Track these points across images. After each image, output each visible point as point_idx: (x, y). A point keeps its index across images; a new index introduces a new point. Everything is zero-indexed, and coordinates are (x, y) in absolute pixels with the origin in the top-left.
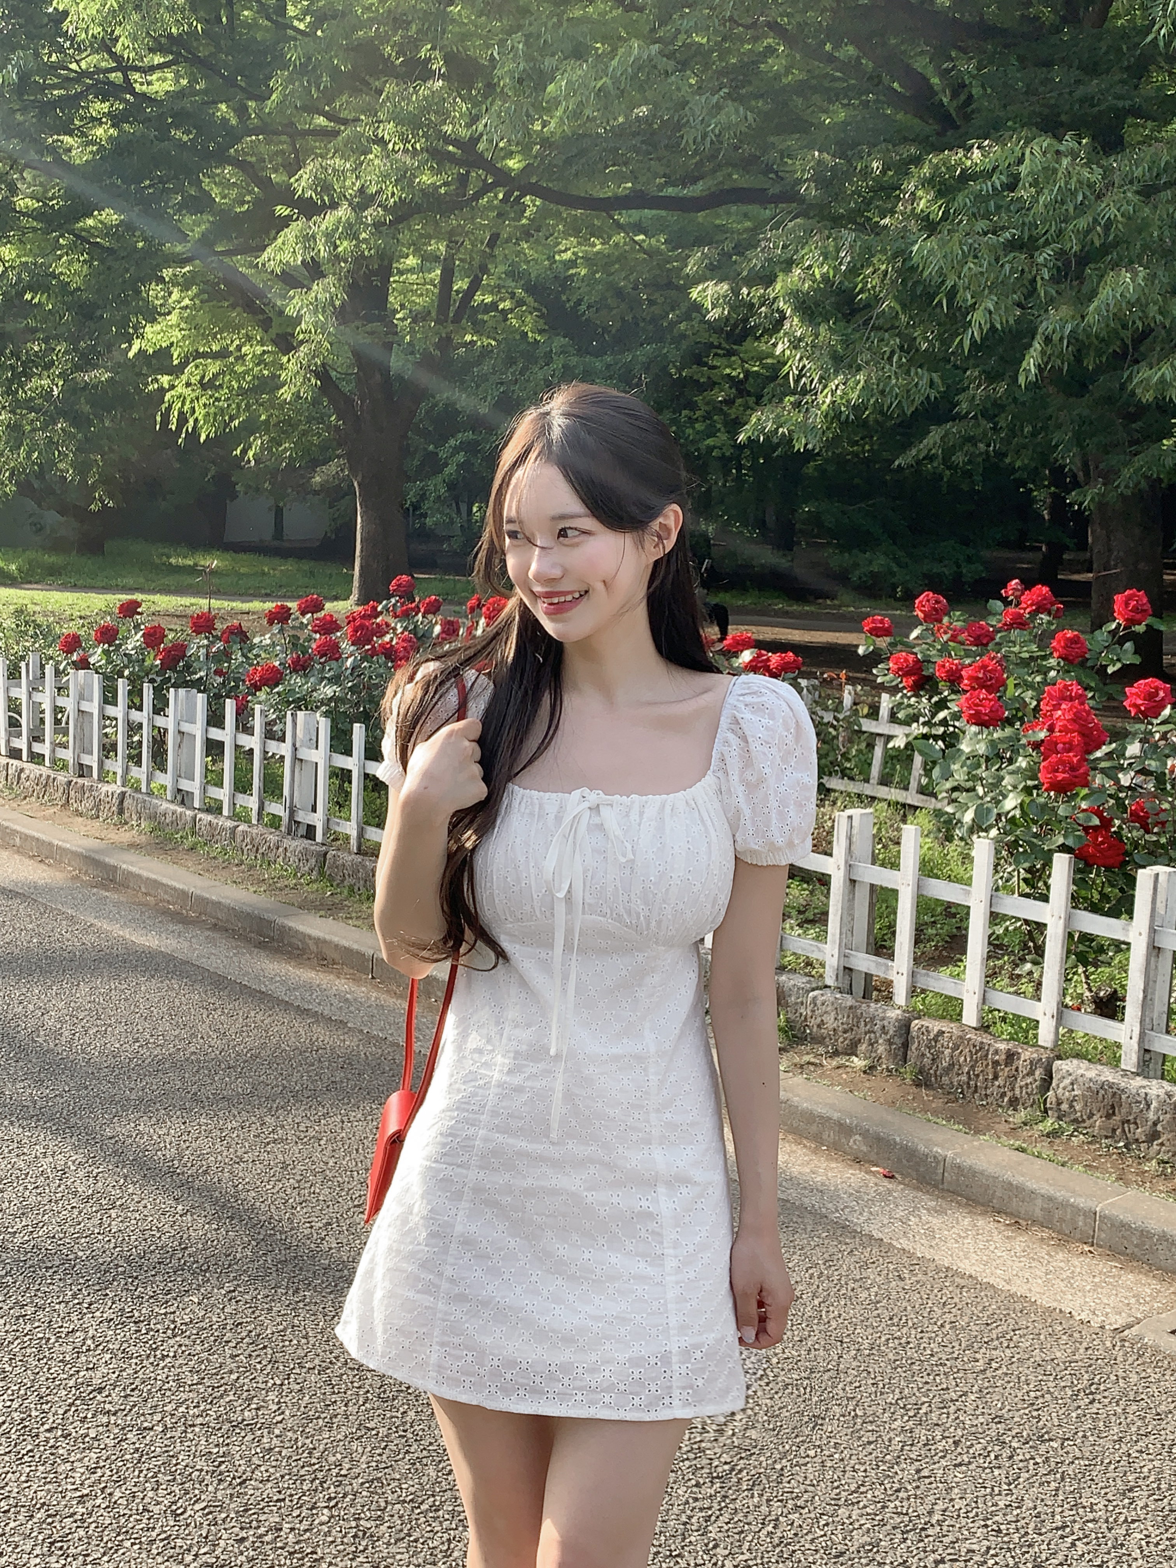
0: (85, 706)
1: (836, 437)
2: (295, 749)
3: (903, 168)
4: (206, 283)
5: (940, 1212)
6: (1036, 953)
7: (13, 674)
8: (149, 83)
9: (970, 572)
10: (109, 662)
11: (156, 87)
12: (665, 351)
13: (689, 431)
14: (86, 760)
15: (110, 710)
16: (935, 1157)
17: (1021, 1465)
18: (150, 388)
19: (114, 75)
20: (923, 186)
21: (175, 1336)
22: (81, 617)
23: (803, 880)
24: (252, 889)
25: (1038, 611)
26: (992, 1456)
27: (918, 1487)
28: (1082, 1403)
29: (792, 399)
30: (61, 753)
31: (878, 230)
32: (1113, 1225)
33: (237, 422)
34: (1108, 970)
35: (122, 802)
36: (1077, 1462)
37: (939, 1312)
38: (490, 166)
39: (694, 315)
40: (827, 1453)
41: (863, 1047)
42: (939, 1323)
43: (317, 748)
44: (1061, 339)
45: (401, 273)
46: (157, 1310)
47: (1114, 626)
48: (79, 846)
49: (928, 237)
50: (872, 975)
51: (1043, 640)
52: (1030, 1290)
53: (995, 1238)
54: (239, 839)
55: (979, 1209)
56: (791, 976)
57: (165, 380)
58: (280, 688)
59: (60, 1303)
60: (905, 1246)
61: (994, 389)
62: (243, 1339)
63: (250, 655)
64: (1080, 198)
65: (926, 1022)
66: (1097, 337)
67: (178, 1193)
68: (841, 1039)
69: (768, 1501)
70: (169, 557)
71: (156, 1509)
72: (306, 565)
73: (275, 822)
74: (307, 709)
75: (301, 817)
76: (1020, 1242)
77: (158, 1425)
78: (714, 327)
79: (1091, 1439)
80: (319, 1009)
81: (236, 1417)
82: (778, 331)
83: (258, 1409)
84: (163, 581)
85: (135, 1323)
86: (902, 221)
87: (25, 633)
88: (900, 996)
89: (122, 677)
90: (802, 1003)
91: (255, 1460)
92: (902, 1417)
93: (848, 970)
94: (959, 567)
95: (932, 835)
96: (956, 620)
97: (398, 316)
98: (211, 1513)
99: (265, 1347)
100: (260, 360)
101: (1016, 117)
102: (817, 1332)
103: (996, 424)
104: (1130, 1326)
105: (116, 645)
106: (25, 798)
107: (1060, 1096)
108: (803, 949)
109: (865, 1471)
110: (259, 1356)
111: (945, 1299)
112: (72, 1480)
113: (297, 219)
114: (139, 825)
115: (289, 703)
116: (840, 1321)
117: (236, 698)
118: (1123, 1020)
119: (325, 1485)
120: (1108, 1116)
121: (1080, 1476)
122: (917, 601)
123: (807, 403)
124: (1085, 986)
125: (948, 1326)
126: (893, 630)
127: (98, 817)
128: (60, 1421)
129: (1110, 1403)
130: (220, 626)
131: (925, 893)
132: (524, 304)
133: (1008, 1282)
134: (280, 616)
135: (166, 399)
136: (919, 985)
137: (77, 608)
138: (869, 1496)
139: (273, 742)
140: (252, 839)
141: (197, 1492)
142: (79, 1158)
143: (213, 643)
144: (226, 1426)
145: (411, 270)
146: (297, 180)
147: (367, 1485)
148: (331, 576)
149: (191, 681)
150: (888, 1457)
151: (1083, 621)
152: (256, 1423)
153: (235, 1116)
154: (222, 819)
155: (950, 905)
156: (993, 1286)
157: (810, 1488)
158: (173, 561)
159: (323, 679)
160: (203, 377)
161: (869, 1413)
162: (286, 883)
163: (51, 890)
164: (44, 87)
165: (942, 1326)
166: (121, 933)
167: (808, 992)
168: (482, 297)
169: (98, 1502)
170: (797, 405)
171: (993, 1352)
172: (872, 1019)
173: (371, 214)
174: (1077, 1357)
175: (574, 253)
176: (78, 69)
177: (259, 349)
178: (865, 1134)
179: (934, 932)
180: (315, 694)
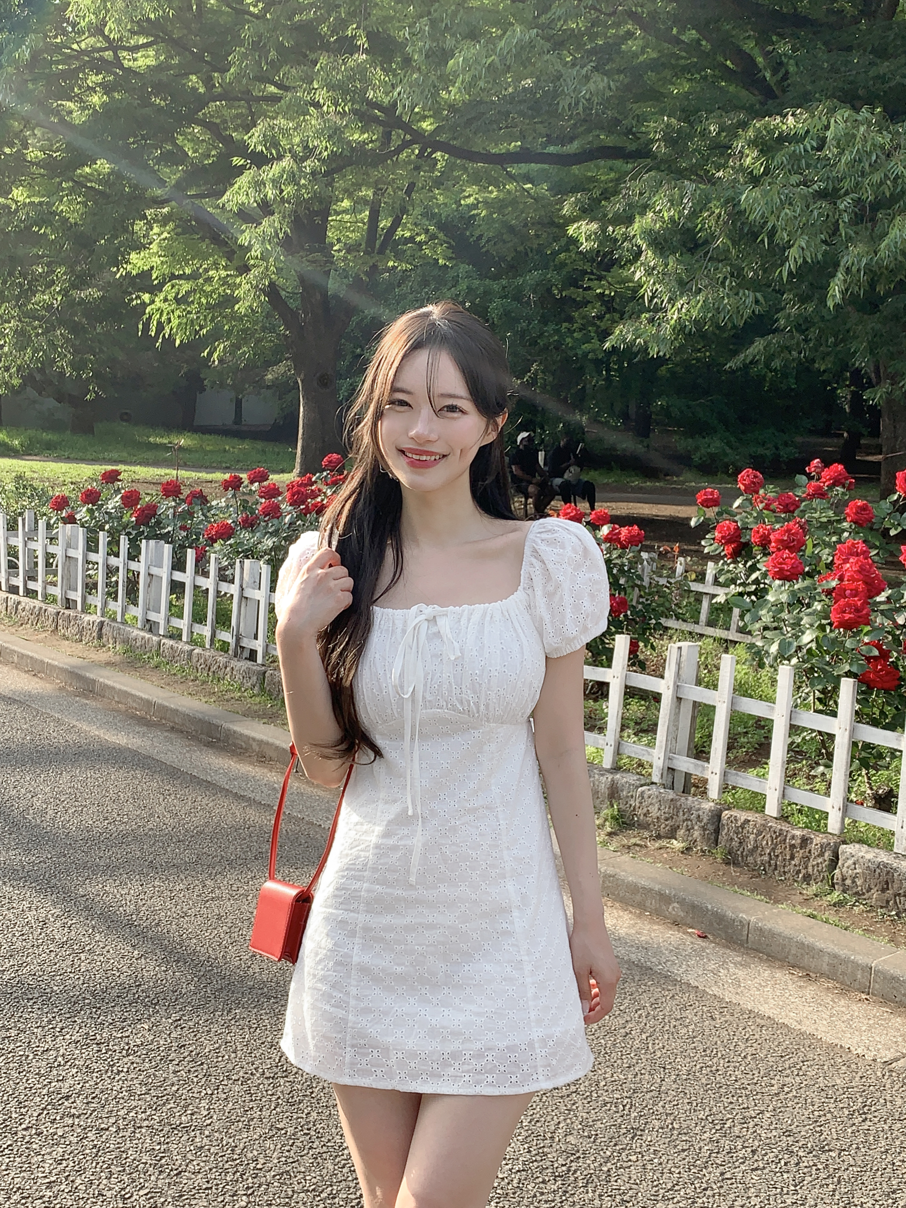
0: (71, 553)
1: (682, 346)
2: (242, 589)
3: (733, 132)
4: (181, 219)
5: (746, 966)
6: (828, 758)
7: (11, 526)
8: (135, 60)
9: (785, 453)
10: (93, 518)
11: (140, 63)
12: (549, 276)
13: (568, 340)
14: (72, 595)
15: (93, 557)
16: (741, 922)
17: (806, 1170)
18: (134, 303)
19: (107, 53)
20: (749, 146)
21: (128, 1055)
22: (72, 483)
23: (642, 698)
24: (204, 700)
25: (834, 485)
26: (783, 1162)
27: (722, 1187)
28: (856, 1121)
29: (647, 316)
30: (51, 590)
31: (712, 181)
32: (885, 978)
33: (205, 331)
34: (887, 772)
35: (101, 629)
36: (851, 1168)
37: (743, 1046)
38: (407, 127)
39: (571, 247)
40: (647, 1158)
41: (681, 832)
42: (742, 1055)
43: (259, 589)
44: (859, 270)
45: (337, 213)
46: (115, 1034)
47: (895, 497)
48: (65, 664)
49: (754, 187)
50: (691, 774)
51: (839, 507)
52: (817, 1029)
53: (790, 988)
54: (194, 660)
55: (778, 964)
56: (624, 775)
57: (146, 297)
58: (232, 541)
59: (38, 1027)
60: (716, 993)
61: (805, 309)
62: (184, 1058)
63: (208, 514)
64: (874, 158)
65: (735, 813)
66: (887, 269)
67: (134, 941)
68: (663, 826)
69: (600, 1196)
70: (148, 437)
71: (109, 1194)
72: (259, 445)
73: (224, 647)
74: (253, 558)
75: (245, 643)
76: (811, 990)
77: (112, 1126)
78: (586, 256)
79: (863, 1150)
80: (252, 795)
81: (175, 1121)
82: (636, 262)
83: (192, 1114)
84: (143, 455)
85: (97, 1044)
86: (732, 175)
87: (24, 494)
88: (713, 791)
89: (103, 530)
90: (632, 796)
91: (189, 1156)
92: (711, 1130)
93: (671, 770)
94: (777, 449)
95: (747, 663)
96: (769, 492)
97: (335, 248)
98: (152, 1197)
99: (202, 1064)
100: (224, 281)
101: (822, 91)
102: (644, 1060)
103: (806, 337)
104: (897, 1060)
105: (99, 505)
106: (22, 624)
107: (844, 873)
108: (636, 754)
109: (679, 1173)
110: (196, 1071)
111: (747, 1035)
112: (42, 1169)
113: (250, 168)
114: (114, 648)
115: (239, 553)
116: (664, 1051)
117: (197, 548)
118: (896, 813)
119: (245, 1177)
120: (883, 890)
121: (853, 1180)
122: (739, 476)
123: (659, 318)
124: (868, 785)
125: (749, 1058)
126: (721, 500)
127: (81, 641)
128: (34, 1122)
129: (879, 1121)
130: (186, 492)
131: (737, 709)
132: (437, 238)
133: (800, 1023)
134: (234, 484)
135: (147, 311)
136: (729, 783)
137: (69, 475)
138: (682, 1193)
139: (224, 583)
140: (206, 660)
141: (142, 1180)
142: (57, 912)
143: (179, 505)
144: (167, 1129)
145: (346, 211)
146: (250, 138)
147: (278, 1177)
148: (278, 454)
149: (160, 534)
150: (698, 1162)
151: (874, 493)
152: (191, 1126)
153: (182, 880)
154: (182, 644)
155: (759, 719)
156: (787, 1026)
157: (634, 1186)
158: (152, 439)
159: (266, 533)
160: (178, 294)
161: (684, 1126)
162: (232, 695)
163: (42, 697)
164: (52, 62)
165: (745, 1057)
166: (97, 733)
167: (637, 787)
168: (402, 233)
169: (63, 1187)
170: (651, 321)
171: (786, 1079)
172: (690, 810)
173: (309, 165)
174: (853, 1084)
175: (476, 199)
176: (78, 49)
177: (223, 273)
178: (682, 902)
179: (746, 740)
180: (259, 546)
